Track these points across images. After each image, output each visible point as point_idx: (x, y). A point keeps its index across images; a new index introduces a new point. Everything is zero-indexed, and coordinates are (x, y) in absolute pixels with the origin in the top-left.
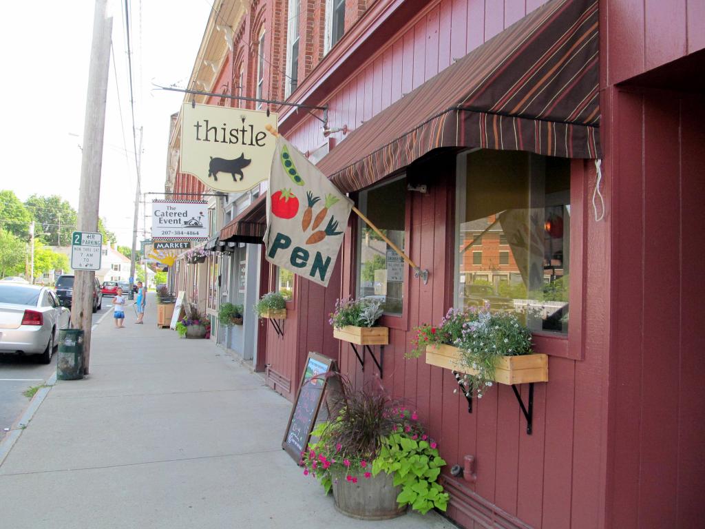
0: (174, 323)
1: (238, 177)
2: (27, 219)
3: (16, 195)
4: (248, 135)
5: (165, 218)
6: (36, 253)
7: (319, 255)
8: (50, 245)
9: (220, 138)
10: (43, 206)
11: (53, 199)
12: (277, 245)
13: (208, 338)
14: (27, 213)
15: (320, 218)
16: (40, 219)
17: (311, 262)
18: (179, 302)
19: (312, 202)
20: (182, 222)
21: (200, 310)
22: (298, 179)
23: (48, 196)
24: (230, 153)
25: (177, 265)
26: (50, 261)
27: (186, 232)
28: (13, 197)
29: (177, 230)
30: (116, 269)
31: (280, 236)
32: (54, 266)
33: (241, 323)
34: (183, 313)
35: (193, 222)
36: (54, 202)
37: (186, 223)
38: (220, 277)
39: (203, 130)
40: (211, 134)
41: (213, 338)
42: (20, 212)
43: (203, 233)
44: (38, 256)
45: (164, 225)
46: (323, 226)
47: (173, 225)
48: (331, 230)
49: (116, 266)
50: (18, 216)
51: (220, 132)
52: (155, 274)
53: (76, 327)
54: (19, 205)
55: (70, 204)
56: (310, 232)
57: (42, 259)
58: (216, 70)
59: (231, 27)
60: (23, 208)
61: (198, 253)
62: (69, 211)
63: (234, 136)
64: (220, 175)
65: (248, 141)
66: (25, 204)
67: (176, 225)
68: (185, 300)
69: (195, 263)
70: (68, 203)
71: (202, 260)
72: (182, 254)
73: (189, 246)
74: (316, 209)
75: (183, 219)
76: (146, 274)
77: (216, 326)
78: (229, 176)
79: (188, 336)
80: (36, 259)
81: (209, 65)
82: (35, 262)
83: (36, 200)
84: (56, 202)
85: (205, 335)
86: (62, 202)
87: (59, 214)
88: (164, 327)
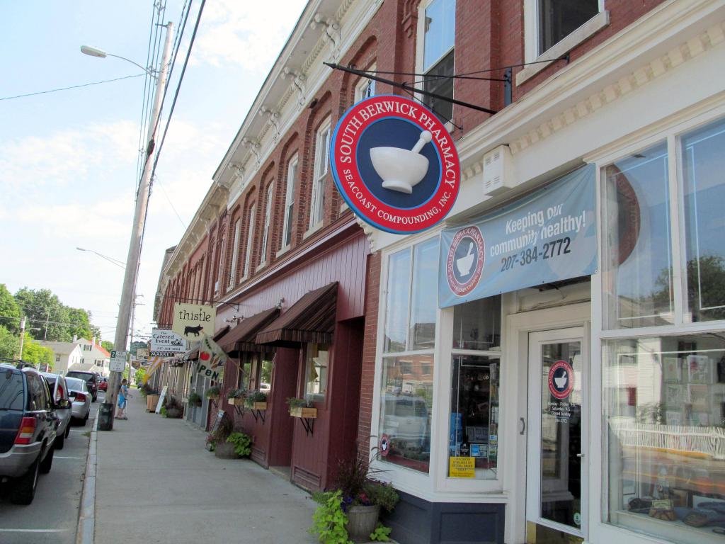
0: (158, 410)
1: (197, 334)
2: (15, 312)
3: (7, 289)
4: (202, 316)
5: (160, 339)
6: (25, 347)
7: (215, 372)
8: (35, 339)
9: (190, 317)
10: (31, 300)
11: (42, 293)
12: (201, 369)
13: (182, 418)
14: (16, 307)
15: (216, 360)
16: (28, 313)
17: (212, 374)
18: (163, 393)
19: (214, 355)
20: (170, 342)
21: (177, 399)
22: (210, 348)
23: (37, 289)
24: (194, 324)
25: (163, 366)
26: (38, 355)
27: (172, 348)
28: (4, 291)
29: (167, 347)
30: (99, 365)
31: (203, 366)
32: (40, 360)
33: (201, 406)
34: (165, 401)
35: (177, 342)
36: (43, 297)
37: (172, 342)
38: (192, 378)
39: (183, 315)
40: (186, 317)
41: (185, 418)
42: (10, 305)
43: (183, 349)
44: (26, 350)
45: (158, 343)
46: (217, 363)
47: (164, 344)
48: (220, 364)
49: (99, 362)
50: (6, 309)
51: (190, 316)
52: (136, 371)
53: (109, 402)
54: (8, 298)
55: (59, 298)
56: (212, 365)
57: (29, 353)
58: (199, 239)
59: (209, 219)
60: (13, 302)
61: (179, 361)
62: (57, 306)
63: (196, 317)
64: (189, 334)
65: (202, 319)
66: (15, 297)
67: (166, 344)
68: (167, 392)
69: (176, 366)
70: (56, 297)
71: (181, 365)
72: (167, 359)
73: (173, 355)
74: (215, 357)
75: (171, 340)
76: (130, 371)
77: (187, 410)
78: (193, 334)
79: (168, 416)
80: (24, 353)
81: (195, 235)
82: (23, 355)
83: (26, 294)
84: (45, 296)
85: (180, 416)
86: (51, 295)
87: (47, 308)
88: (151, 412)
